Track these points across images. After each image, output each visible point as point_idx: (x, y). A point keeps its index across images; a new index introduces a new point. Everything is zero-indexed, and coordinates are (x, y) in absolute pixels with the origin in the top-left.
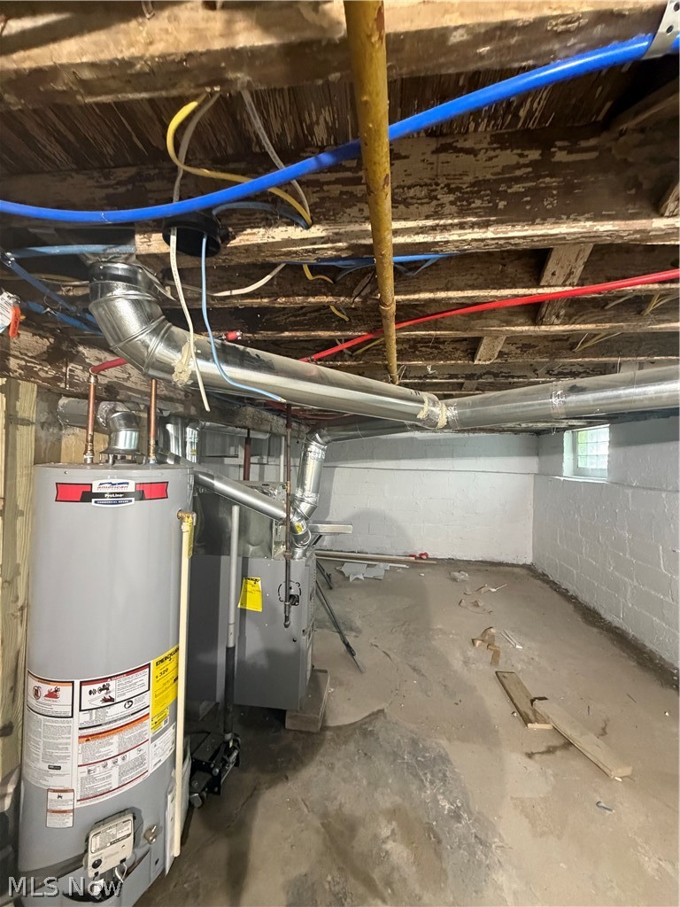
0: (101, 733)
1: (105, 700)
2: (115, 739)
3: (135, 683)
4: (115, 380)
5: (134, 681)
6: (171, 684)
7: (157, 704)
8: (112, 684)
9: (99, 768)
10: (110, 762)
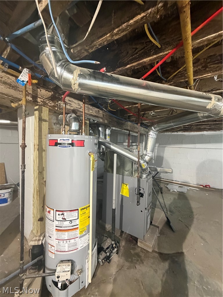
0: (62, 230)
1: (63, 219)
2: (66, 233)
3: (73, 215)
4: (76, 108)
5: (72, 214)
6: (87, 219)
7: (81, 225)
8: (65, 213)
9: (61, 242)
10: (65, 241)
